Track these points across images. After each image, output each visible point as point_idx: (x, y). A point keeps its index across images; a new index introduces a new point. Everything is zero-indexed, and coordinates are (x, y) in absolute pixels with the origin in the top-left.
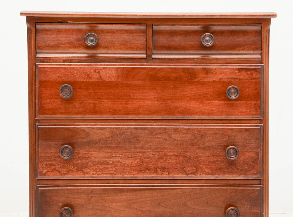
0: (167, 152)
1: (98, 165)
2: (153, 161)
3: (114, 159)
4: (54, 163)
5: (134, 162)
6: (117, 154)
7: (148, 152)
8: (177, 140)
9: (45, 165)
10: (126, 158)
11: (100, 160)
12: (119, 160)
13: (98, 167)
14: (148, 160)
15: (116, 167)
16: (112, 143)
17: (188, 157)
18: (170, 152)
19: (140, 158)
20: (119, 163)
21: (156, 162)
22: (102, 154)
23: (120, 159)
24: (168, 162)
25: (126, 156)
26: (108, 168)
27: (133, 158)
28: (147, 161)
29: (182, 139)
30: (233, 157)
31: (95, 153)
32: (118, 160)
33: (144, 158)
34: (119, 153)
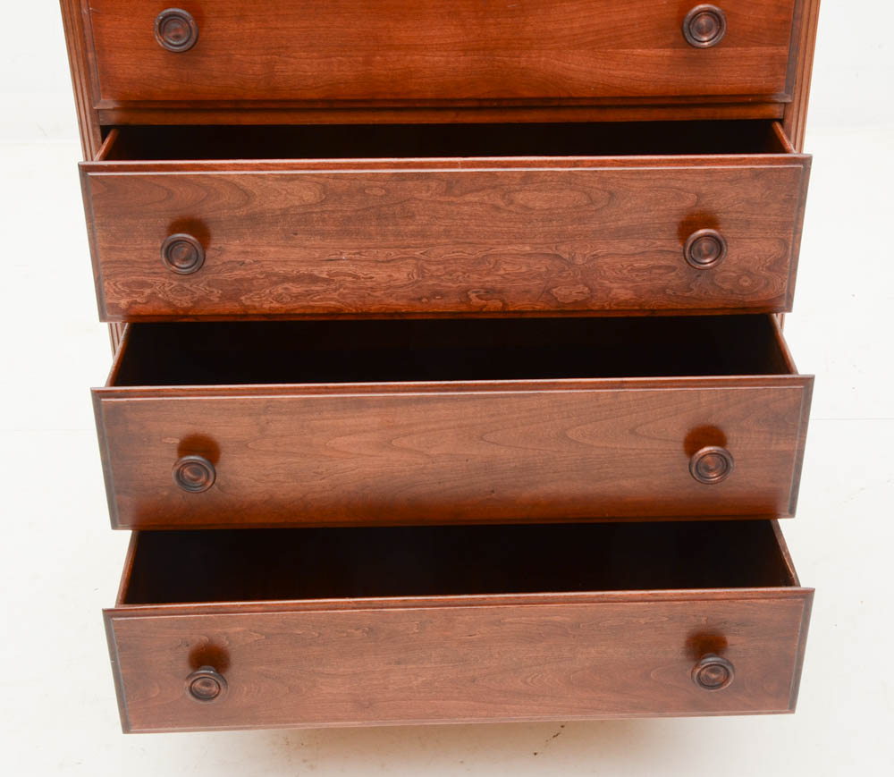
0: (499, 244)
1: (286, 285)
2: (456, 271)
3: (334, 268)
4: (149, 280)
5: (396, 275)
6: (341, 253)
7: (439, 244)
8: (531, 209)
9: (123, 284)
10: (372, 264)
11: (288, 269)
12: (351, 269)
13: (286, 289)
14: (440, 267)
15: (341, 290)
16: (324, 220)
17: (566, 256)
18: (510, 244)
19: (415, 262)
20: (350, 279)
21: (464, 273)
22: (297, 254)
23: (352, 267)
24: (502, 272)
25: (371, 258)
26: (318, 292)
27: (392, 264)
28: (437, 270)
29: (546, 206)
30: (707, 261)
31: (272, 249)
32: (345, 269)
33: (428, 262)
34: (350, 249)
